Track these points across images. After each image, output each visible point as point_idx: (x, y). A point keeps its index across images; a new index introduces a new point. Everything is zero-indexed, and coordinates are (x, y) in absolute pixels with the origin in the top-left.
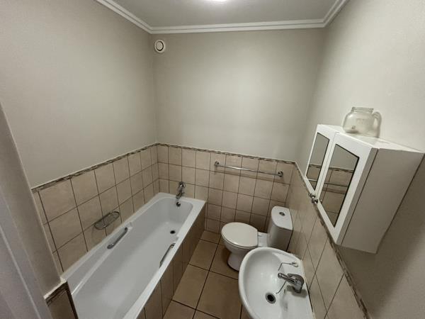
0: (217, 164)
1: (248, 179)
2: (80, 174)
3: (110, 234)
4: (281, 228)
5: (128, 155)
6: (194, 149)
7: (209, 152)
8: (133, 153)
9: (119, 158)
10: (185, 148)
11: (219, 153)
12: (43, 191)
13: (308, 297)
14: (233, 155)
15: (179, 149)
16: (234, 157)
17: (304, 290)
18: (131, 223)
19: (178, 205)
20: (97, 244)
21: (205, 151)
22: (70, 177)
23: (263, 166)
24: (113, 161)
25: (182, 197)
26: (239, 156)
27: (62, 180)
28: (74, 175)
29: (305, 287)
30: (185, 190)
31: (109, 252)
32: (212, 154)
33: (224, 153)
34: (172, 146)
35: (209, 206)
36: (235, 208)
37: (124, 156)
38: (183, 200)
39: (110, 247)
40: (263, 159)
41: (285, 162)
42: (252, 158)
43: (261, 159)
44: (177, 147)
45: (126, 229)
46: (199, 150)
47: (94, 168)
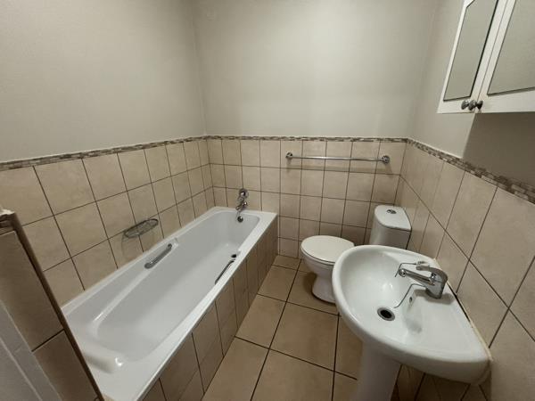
0: (290, 157)
1: (337, 174)
2: (96, 154)
3: (147, 249)
4: (392, 228)
5: (166, 143)
6: (257, 138)
7: (279, 139)
8: (172, 142)
9: (153, 145)
10: (244, 138)
11: (292, 139)
12: (40, 166)
13: (455, 302)
14: (313, 139)
15: (236, 140)
16: (315, 142)
17: (447, 295)
18: (176, 239)
19: (240, 220)
20: (130, 260)
21: (272, 138)
22: (81, 156)
23: (360, 150)
24: (144, 147)
25: (246, 211)
26: (322, 139)
27: (68, 157)
28: (87, 154)
29: (447, 290)
30: (247, 201)
31: (147, 272)
32: (283, 142)
33: (299, 139)
34: (227, 137)
35: (283, 219)
36: (318, 219)
37: (160, 144)
38: (245, 214)
39: (148, 266)
40: (358, 139)
41: (392, 140)
42: (341, 140)
43: (355, 140)
44: (233, 138)
45: (170, 245)
46: (264, 139)
47: (116, 151)
